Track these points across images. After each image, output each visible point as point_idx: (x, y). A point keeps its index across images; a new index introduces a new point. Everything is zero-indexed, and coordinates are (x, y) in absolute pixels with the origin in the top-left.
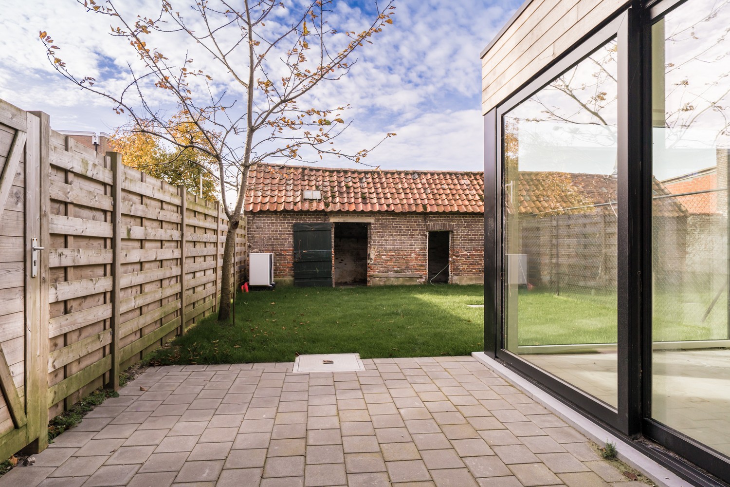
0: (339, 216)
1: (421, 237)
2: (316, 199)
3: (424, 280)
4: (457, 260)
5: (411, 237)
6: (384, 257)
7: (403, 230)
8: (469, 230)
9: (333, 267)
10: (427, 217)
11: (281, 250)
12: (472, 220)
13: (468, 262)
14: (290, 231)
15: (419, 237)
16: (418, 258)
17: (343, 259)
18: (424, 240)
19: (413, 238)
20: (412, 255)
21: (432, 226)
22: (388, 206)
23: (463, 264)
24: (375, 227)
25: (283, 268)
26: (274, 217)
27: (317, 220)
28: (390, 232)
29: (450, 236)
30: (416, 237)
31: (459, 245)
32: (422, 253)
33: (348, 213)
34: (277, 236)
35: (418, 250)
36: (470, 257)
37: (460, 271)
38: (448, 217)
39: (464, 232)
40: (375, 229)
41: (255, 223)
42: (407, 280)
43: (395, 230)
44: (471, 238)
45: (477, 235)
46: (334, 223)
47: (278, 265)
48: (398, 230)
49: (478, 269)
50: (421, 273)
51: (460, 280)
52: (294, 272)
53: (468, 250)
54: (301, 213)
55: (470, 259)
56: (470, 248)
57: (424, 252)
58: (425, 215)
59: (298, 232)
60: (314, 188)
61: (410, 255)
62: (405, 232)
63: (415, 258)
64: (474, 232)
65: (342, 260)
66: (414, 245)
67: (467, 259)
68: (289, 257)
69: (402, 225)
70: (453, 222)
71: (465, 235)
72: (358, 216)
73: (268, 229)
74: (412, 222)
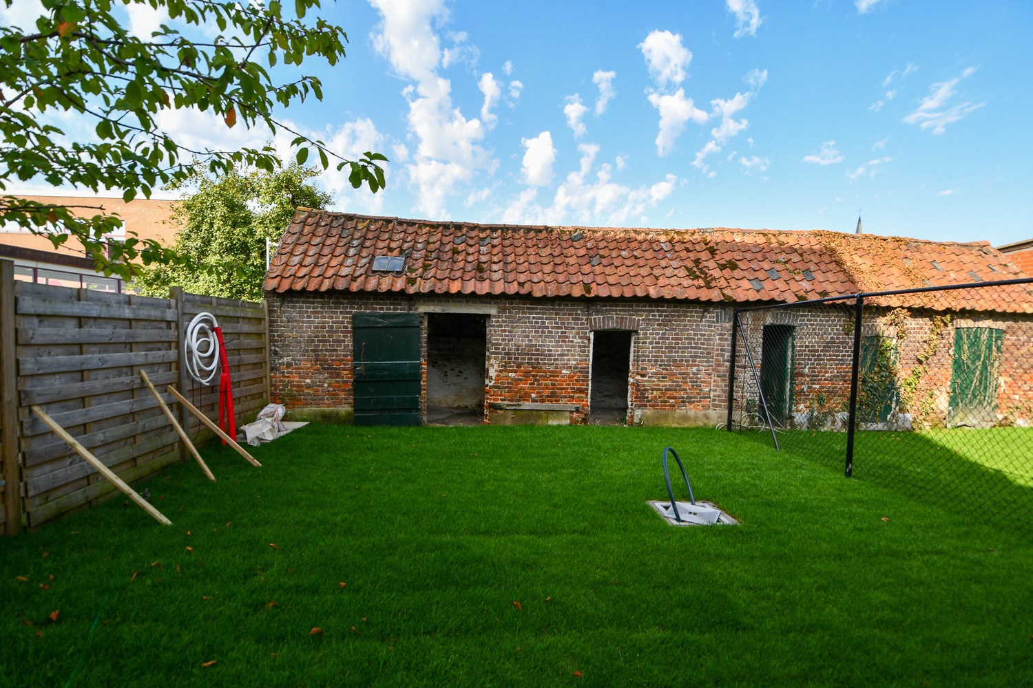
0: (434, 301)
1: (580, 341)
2: (393, 272)
3: (583, 416)
4: (642, 381)
5: (563, 341)
6: (514, 374)
7: (548, 327)
8: (666, 330)
9: (424, 390)
10: (592, 305)
11: (331, 360)
12: (672, 311)
13: (663, 386)
14: (347, 327)
15: (576, 341)
16: (573, 377)
19: (565, 342)
20: (564, 371)
21: (599, 322)
22: (521, 284)
23: (653, 390)
24: (498, 322)
25: (334, 390)
26: (318, 303)
27: (394, 309)
28: (525, 331)
29: (633, 339)
30: (572, 342)
31: (648, 356)
32: (581, 368)
33: (447, 297)
34: (325, 336)
35: (574, 363)
36: (666, 378)
37: (648, 401)
38: (630, 306)
39: (658, 334)
40: (498, 326)
41: (285, 312)
42: (553, 415)
43: (535, 327)
44: (670, 343)
45: (681, 339)
46: (425, 313)
47: (326, 385)
48: (539, 327)
49: (680, 398)
50: (579, 404)
52: (354, 399)
53: (665, 365)
54: (363, 295)
55: (666, 381)
56: (668, 361)
57: (585, 368)
58: (589, 302)
59: (360, 329)
60: (396, 252)
61: (560, 372)
62: (551, 332)
63: (568, 377)
64: (675, 334)
66: (568, 355)
67: (662, 381)
68: (345, 372)
69: (546, 319)
70: (638, 316)
71: (659, 338)
72: (467, 302)
73: (308, 322)
74: (565, 314)
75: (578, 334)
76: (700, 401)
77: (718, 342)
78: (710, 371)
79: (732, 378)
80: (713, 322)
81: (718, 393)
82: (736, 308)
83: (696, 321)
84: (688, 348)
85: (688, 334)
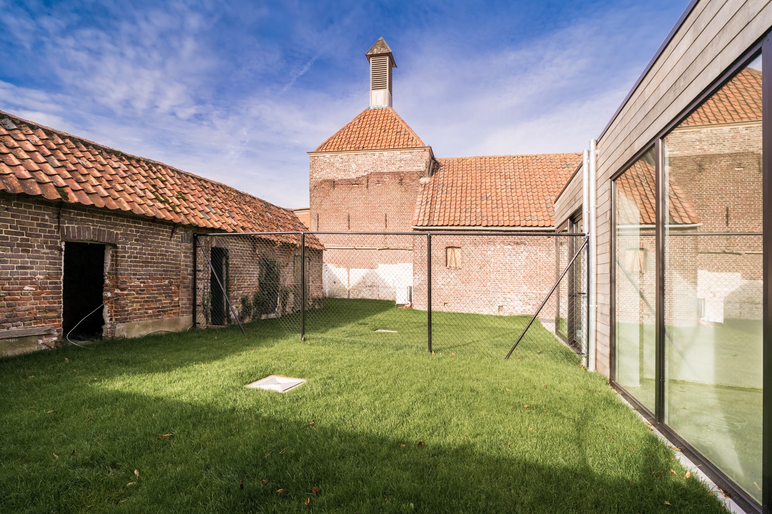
1: (48, 251)
3: (55, 339)
4: (123, 295)
5: (23, 251)
8: (143, 246)
10: (65, 212)
12: (148, 229)
13: (142, 298)
15: (43, 251)
16: (40, 294)
18: (55, 259)
19: (28, 251)
20: (27, 288)
21: (74, 232)
23: (133, 302)
29: (109, 252)
30: (36, 251)
31: (127, 270)
32: (51, 283)
35: (41, 277)
36: (144, 290)
37: (128, 314)
38: (107, 218)
39: (136, 249)
42: (11, 344)
44: (146, 258)
45: (155, 255)
49: (155, 308)
50: (49, 326)
51: (129, 330)
53: (142, 278)
55: (144, 294)
56: (144, 275)
57: (56, 283)
58: (61, 207)
61: (22, 289)
62: (6, 238)
63: (34, 294)
64: (151, 250)
66: (32, 268)
67: (140, 294)
70: (116, 229)
71: (137, 253)
74: (27, 218)
75: (46, 243)
76: (172, 310)
77: (183, 259)
78: (179, 283)
79: (195, 288)
80: (179, 242)
81: (184, 302)
82: (197, 233)
83: (167, 240)
84: (161, 263)
85: (161, 251)
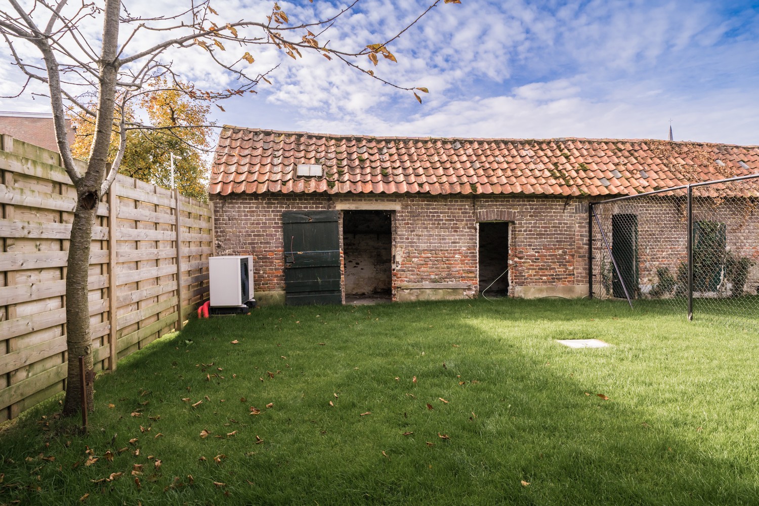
0: (349, 200)
1: (468, 230)
2: (315, 177)
3: (474, 292)
4: (520, 263)
5: (455, 231)
6: (416, 259)
7: (442, 220)
8: (537, 220)
9: (343, 274)
10: (478, 201)
11: (265, 251)
12: (541, 205)
13: (537, 266)
14: (278, 223)
15: (465, 230)
16: (464, 260)
17: (359, 262)
18: (472, 235)
19: (457, 231)
20: (457, 256)
21: (483, 215)
22: (420, 185)
23: (529, 269)
24: (402, 216)
25: (268, 277)
26: (253, 203)
27: (317, 207)
28: (424, 224)
29: (510, 228)
30: (462, 231)
31: (523, 242)
32: (470, 253)
33: (361, 196)
34: (259, 231)
35: (465, 249)
36: (538, 259)
37: (525, 279)
38: (507, 201)
39: (530, 223)
40: (402, 220)
41: (226, 212)
42: (449, 292)
43: (431, 220)
44: (540, 231)
45: (549, 227)
46: (341, 210)
47: (261, 272)
48: (436, 220)
49: (550, 275)
50: (470, 283)
51: (525, 292)
52: (285, 283)
53: (536, 249)
54: (292, 196)
55: (539, 262)
56: (539, 245)
57: (473, 253)
58: (474, 198)
59: (289, 224)
60: (313, 161)
61: (454, 257)
62: (445, 224)
63: (461, 261)
64: (544, 223)
65: (358, 264)
66: (459, 243)
67: (535, 262)
68: (277, 261)
69: (441, 213)
70: (513, 209)
71: (532, 227)
72: (376, 200)
73: (246, 220)
74: (456, 209)
75: (467, 225)
76: (566, 278)
77: (578, 229)
78: (573, 253)
79: (591, 258)
80: (573, 213)
81: (580, 271)
82: (592, 202)
83: (559, 212)
84: (554, 234)
85: (554, 223)
